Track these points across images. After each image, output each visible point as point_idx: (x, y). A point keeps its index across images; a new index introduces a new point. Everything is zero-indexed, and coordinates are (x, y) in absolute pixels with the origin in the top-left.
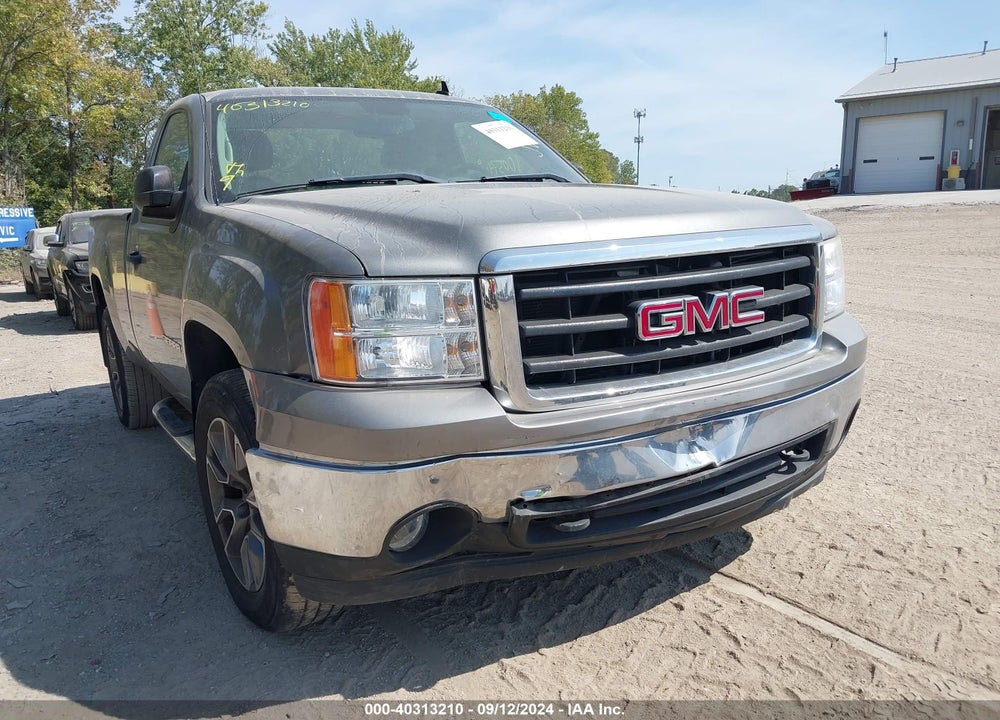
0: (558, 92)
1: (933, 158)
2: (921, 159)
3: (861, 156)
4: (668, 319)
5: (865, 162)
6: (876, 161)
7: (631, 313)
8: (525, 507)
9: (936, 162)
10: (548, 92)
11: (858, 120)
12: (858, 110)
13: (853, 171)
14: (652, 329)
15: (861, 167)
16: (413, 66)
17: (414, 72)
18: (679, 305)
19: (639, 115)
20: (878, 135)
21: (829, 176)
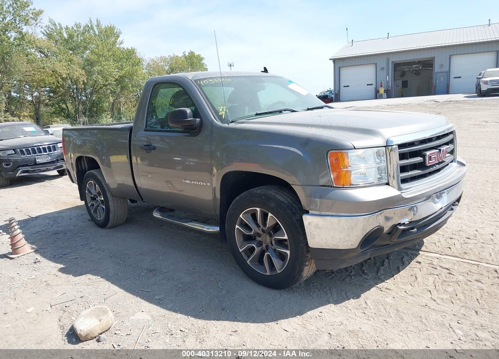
0: (192, 54)
1: (372, 84)
2: (368, 85)
3: (342, 84)
4: (433, 158)
5: (344, 87)
6: (349, 86)
7: (424, 156)
8: (401, 226)
9: (374, 86)
10: (187, 54)
11: (339, 68)
12: (339, 63)
13: (339, 91)
14: (430, 162)
15: (343, 89)
16: (121, 43)
17: (121, 46)
18: (435, 153)
19: (231, 66)
20: (348, 74)
21: (327, 93)
